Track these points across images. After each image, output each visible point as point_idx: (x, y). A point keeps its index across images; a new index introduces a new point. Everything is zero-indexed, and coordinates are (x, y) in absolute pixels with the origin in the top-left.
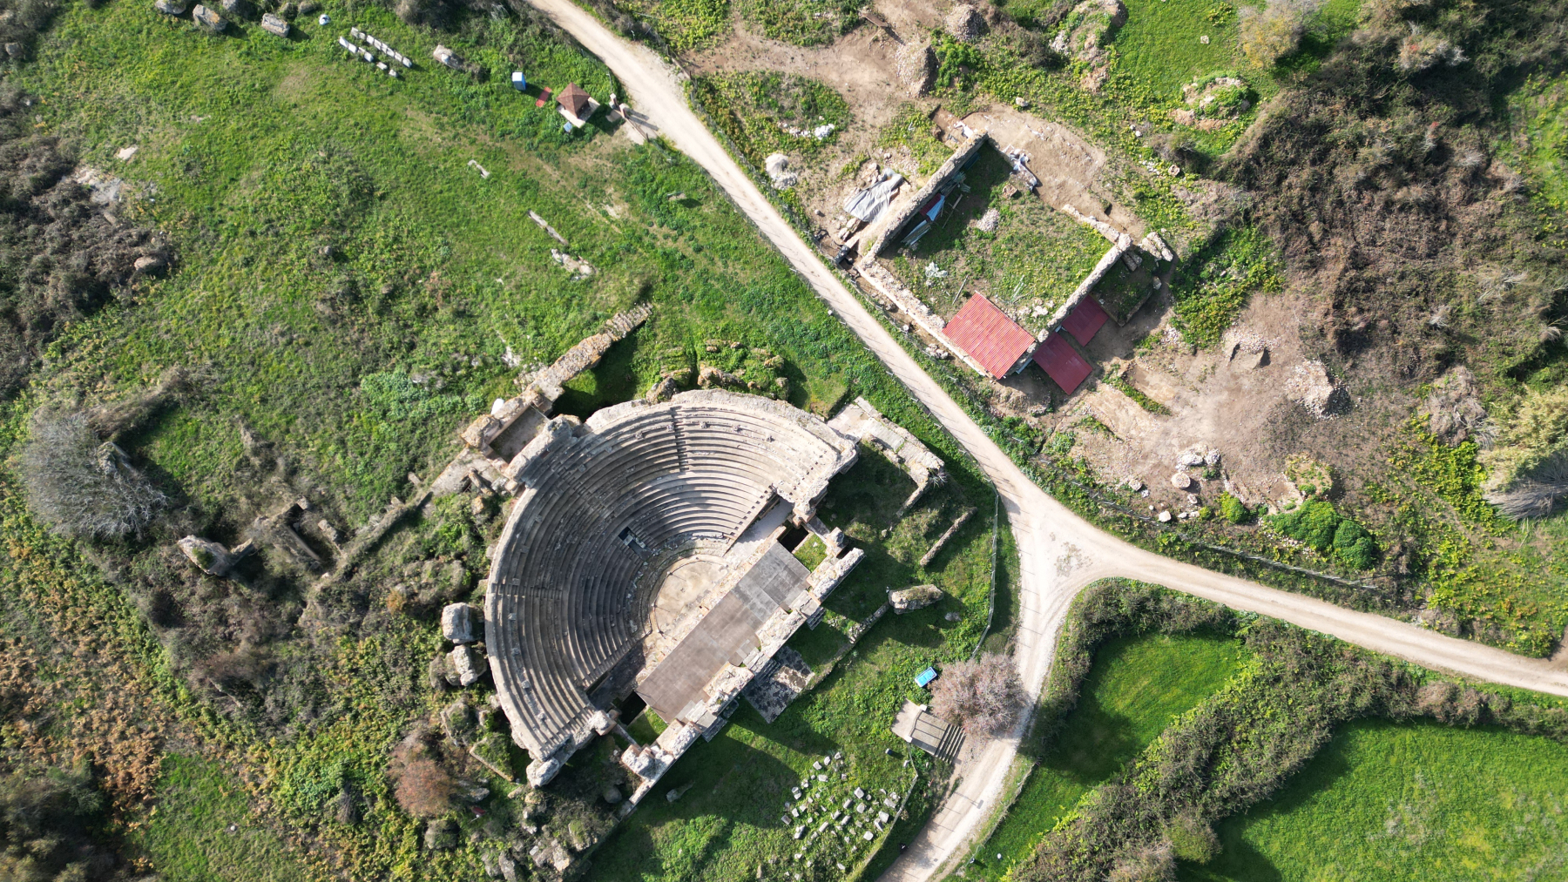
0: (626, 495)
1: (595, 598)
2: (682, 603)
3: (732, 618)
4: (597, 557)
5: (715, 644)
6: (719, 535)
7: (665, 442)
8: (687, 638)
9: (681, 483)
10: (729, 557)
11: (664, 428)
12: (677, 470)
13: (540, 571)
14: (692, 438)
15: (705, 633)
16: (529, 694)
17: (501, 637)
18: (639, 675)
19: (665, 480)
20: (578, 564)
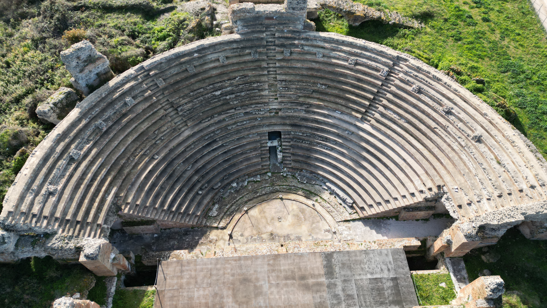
0: (302, 104)
1: (207, 158)
2: (270, 229)
3: (303, 278)
4: (238, 132)
5: (266, 288)
6: (349, 201)
7: (369, 83)
8: (246, 258)
9: (353, 129)
10: (343, 227)
11: (377, 70)
12: (359, 116)
13: (186, 95)
14: (395, 95)
15: (266, 268)
16: (69, 164)
17: (103, 105)
18: (177, 252)
19: (342, 117)
20: (220, 122)
